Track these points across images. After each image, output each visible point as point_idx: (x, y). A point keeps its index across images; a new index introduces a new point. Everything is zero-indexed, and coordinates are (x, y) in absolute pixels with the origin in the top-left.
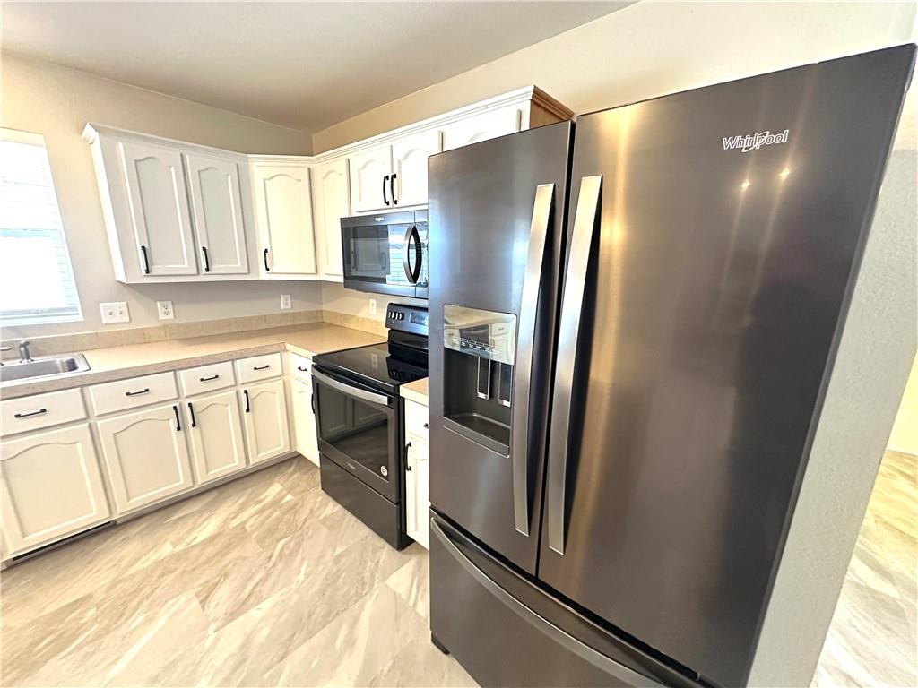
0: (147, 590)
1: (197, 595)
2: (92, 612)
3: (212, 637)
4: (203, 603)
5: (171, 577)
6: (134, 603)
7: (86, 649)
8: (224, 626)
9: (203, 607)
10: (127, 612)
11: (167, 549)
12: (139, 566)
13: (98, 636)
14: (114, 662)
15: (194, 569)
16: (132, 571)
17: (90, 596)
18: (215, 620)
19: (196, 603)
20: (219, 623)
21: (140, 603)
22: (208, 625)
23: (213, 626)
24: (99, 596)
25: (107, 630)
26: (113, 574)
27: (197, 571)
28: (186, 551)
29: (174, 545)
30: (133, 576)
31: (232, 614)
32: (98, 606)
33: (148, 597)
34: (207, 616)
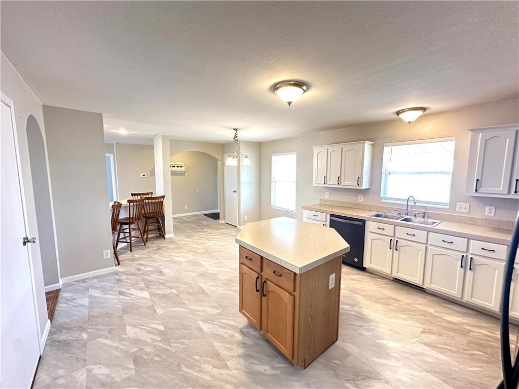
0: (413, 313)
1: (424, 329)
2: (397, 305)
3: (414, 340)
4: (423, 332)
5: (423, 318)
6: (407, 313)
7: (387, 310)
8: (421, 343)
9: (421, 333)
10: (403, 313)
11: (432, 310)
12: (419, 307)
13: (392, 310)
14: (389, 318)
15: (432, 323)
16: (416, 306)
17: (400, 301)
18: (420, 339)
19: (421, 330)
20: (420, 341)
21: (408, 314)
22: (417, 337)
23: (418, 339)
24: (401, 303)
25: (395, 311)
26: (411, 302)
27: (432, 324)
28: (437, 317)
29: (435, 312)
30: (414, 307)
31: (427, 344)
32: (399, 305)
33: (412, 315)
34: (420, 336)
